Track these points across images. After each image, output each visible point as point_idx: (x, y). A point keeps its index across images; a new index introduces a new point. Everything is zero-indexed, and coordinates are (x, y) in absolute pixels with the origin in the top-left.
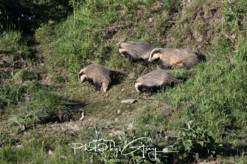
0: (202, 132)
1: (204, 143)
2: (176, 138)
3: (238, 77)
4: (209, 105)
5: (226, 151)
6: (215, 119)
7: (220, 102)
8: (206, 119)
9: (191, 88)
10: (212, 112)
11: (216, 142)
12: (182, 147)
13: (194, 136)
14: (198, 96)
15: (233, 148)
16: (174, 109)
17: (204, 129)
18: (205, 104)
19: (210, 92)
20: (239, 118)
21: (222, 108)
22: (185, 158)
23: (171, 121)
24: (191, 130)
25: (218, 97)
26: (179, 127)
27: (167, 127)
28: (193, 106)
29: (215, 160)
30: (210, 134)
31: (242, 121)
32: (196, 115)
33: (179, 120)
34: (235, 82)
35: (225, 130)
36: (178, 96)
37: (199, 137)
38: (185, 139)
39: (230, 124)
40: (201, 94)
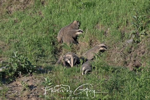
0: (24, 58)
1: (25, 65)
2: (7, 62)
3: (46, 25)
4: (28, 41)
5: (38, 70)
6: (32, 50)
7: (35, 40)
8: (26, 51)
9: (17, 31)
10: (30, 46)
11: (32, 65)
12: (11, 68)
13: (18, 61)
14: (21, 36)
15: (42, 68)
16: (6, 44)
17: (25, 56)
18: (25, 41)
19: (29, 34)
20: (46, 50)
21: (36, 44)
22: (13, 75)
23: (4, 52)
24: (16, 57)
25: (33, 37)
26: (9, 56)
27: (1, 55)
28: (18, 42)
29: (31, 76)
30: (29, 60)
31: (48, 52)
32: (20, 47)
33: (9, 51)
34: (44, 27)
35: (38, 57)
36: (9, 36)
37: (22, 61)
38: (13, 63)
39: (41, 54)
40: (23, 35)
